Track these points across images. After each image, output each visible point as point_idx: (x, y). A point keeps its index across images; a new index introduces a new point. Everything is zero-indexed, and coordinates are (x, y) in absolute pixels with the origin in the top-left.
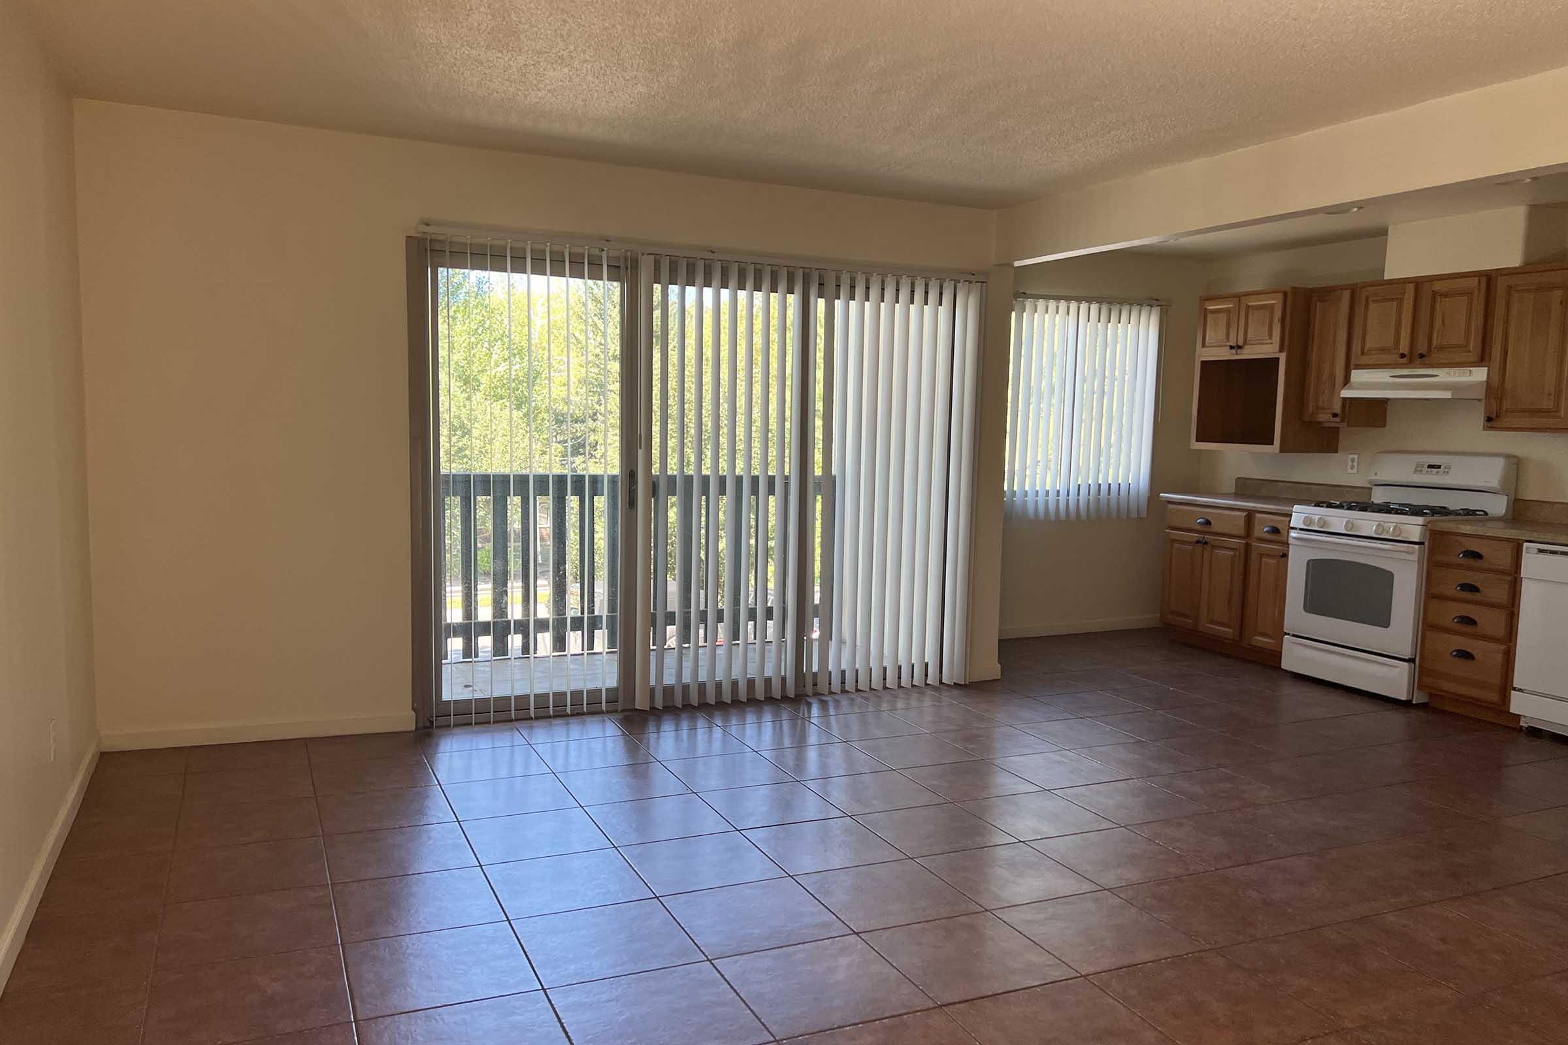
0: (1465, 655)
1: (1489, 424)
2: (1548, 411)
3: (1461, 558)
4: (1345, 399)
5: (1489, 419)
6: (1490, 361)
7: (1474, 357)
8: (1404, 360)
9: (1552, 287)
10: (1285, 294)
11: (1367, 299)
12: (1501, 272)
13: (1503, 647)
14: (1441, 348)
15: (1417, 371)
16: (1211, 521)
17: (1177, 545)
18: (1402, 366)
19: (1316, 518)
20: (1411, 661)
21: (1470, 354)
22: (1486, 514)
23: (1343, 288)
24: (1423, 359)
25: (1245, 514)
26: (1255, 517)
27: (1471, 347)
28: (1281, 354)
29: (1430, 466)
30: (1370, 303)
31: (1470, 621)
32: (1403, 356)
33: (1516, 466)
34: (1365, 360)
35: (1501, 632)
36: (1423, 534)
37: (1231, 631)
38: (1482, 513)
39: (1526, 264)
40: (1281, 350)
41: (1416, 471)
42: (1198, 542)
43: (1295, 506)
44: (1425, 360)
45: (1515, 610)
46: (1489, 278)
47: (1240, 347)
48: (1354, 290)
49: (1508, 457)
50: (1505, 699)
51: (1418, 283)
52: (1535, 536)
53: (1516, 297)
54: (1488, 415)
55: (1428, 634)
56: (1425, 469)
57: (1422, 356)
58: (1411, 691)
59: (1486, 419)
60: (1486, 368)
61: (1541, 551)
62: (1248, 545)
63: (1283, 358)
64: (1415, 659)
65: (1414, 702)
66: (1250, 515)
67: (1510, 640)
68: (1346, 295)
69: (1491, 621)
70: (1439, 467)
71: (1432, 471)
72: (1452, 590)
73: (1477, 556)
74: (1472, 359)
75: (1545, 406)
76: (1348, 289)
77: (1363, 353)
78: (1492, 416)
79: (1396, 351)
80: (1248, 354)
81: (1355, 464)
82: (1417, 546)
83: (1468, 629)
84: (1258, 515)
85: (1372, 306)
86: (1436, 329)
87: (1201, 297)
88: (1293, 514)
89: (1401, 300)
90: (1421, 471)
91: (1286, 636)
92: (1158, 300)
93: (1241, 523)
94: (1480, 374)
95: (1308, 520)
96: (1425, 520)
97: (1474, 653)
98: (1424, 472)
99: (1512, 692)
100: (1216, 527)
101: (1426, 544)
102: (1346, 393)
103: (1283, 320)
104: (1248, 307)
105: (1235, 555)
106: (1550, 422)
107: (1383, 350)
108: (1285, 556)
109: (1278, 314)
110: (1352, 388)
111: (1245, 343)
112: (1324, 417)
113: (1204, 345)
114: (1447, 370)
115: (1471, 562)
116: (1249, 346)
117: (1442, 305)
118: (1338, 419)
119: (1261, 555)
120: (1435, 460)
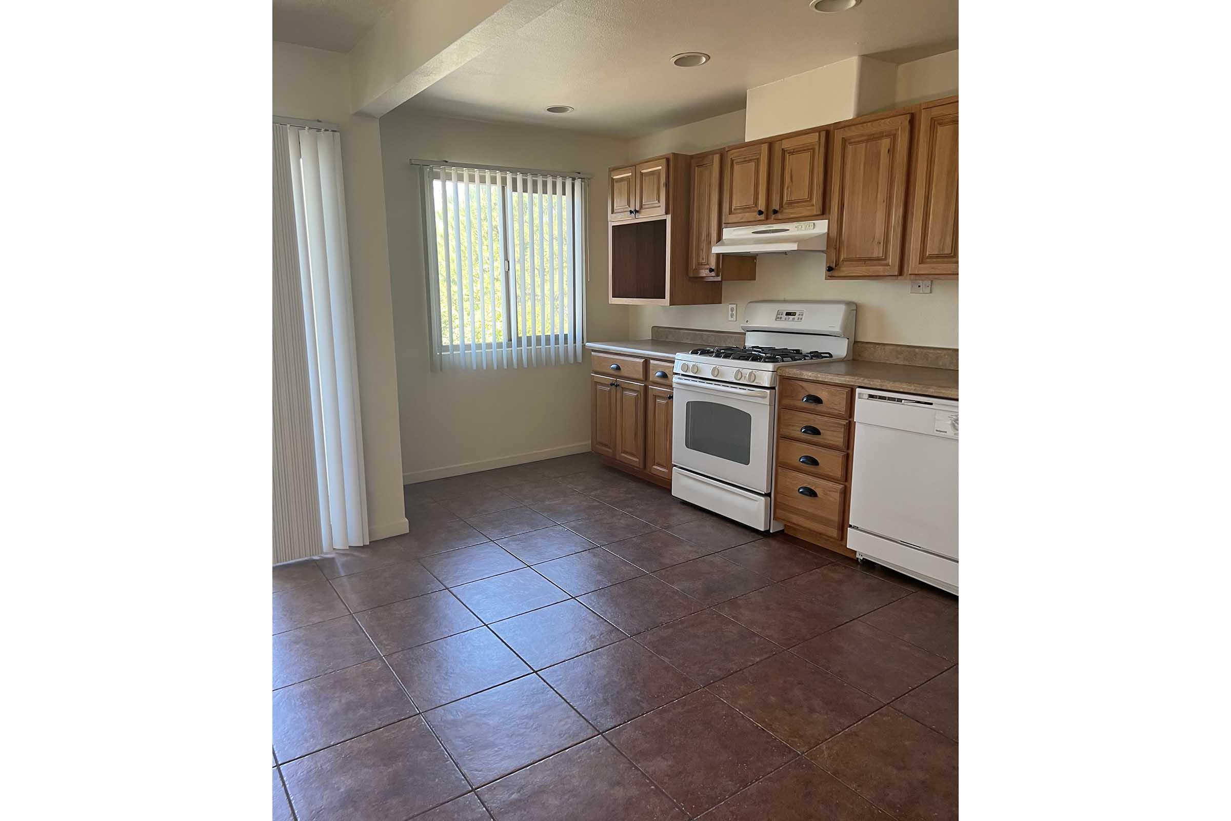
0: (811, 493)
1: (830, 273)
2: (878, 259)
3: (803, 403)
4: (718, 255)
5: (830, 269)
6: (830, 213)
7: (816, 210)
8: (762, 217)
9: (880, 136)
10: (668, 160)
11: (732, 161)
12: (838, 125)
13: (841, 486)
14: (791, 204)
15: (773, 227)
16: (621, 367)
17: (599, 387)
18: (760, 222)
19: (691, 364)
20: (768, 495)
21: (812, 208)
22: (831, 356)
23: (712, 153)
24: (777, 214)
25: (643, 360)
26: (650, 362)
27: (814, 202)
28: (668, 215)
29: (788, 314)
30: (735, 165)
31: (814, 462)
32: (760, 213)
33: (855, 311)
34: (732, 218)
35: (838, 473)
36: (773, 379)
37: (638, 460)
38: (828, 355)
39: (859, 115)
40: (667, 213)
41: (777, 318)
42: (612, 384)
43: (677, 354)
44: (779, 216)
45: (850, 452)
46: (827, 132)
47: (636, 211)
48: (723, 154)
49: (848, 303)
50: (843, 536)
51: (771, 143)
52: (866, 382)
53: (850, 148)
54: (828, 265)
55: (780, 470)
56: (784, 316)
57: (775, 212)
58: (768, 522)
59: (827, 268)
60: (827, 220)
61: (871, 396)
62: (646, 387)
63: (669, 218)
64: (771, 493)
65: (771, 532)
66: (647, 361)
67: (846, 480)
68: (717, 158)
69: (830, 462)
70: (794, 314)
71: (789, 318)
72: (798, 432)
73: (818, 400)
74: (815, 213)
75: (875, 255)
76: (717, 154)
77: (730, 212)
78: (831, 266)
79: (756, 209)
80: (643, 218)
81: (734, 312)
82: (768, 391)
83: (812, 469)
84: (652, 361)
85: (736, 167)
86: (786, 185)
87: (609, 168)
88: (676, 360)
89: (758, 160)
90: (781, 318)
91: (674, 467)
92: (579, 173)
93: (640, 369)
94: (821, 227)
95: (685, 367)
96: (775, 366)
97: (818, 491)
98: (783, 319)
99: (849, 528)
100: (624, 372)
101: (777, 388)
102: (716, 250)
103: (667, 185)
104: (642, 174)
105: (637, 395)
106: (880, 270)
107: (746, 209)
108: (671, 397)
109: (663, 180)
110: (723, 244)
111: (641, 207)
112: (704, 273)
113: (613, 212)
114: (796, 224)
115: (812, 406)
116: (644, 210)
117: (791, 161)
118: (713, 274)
119: (655, 397)
120: (791, 308)
